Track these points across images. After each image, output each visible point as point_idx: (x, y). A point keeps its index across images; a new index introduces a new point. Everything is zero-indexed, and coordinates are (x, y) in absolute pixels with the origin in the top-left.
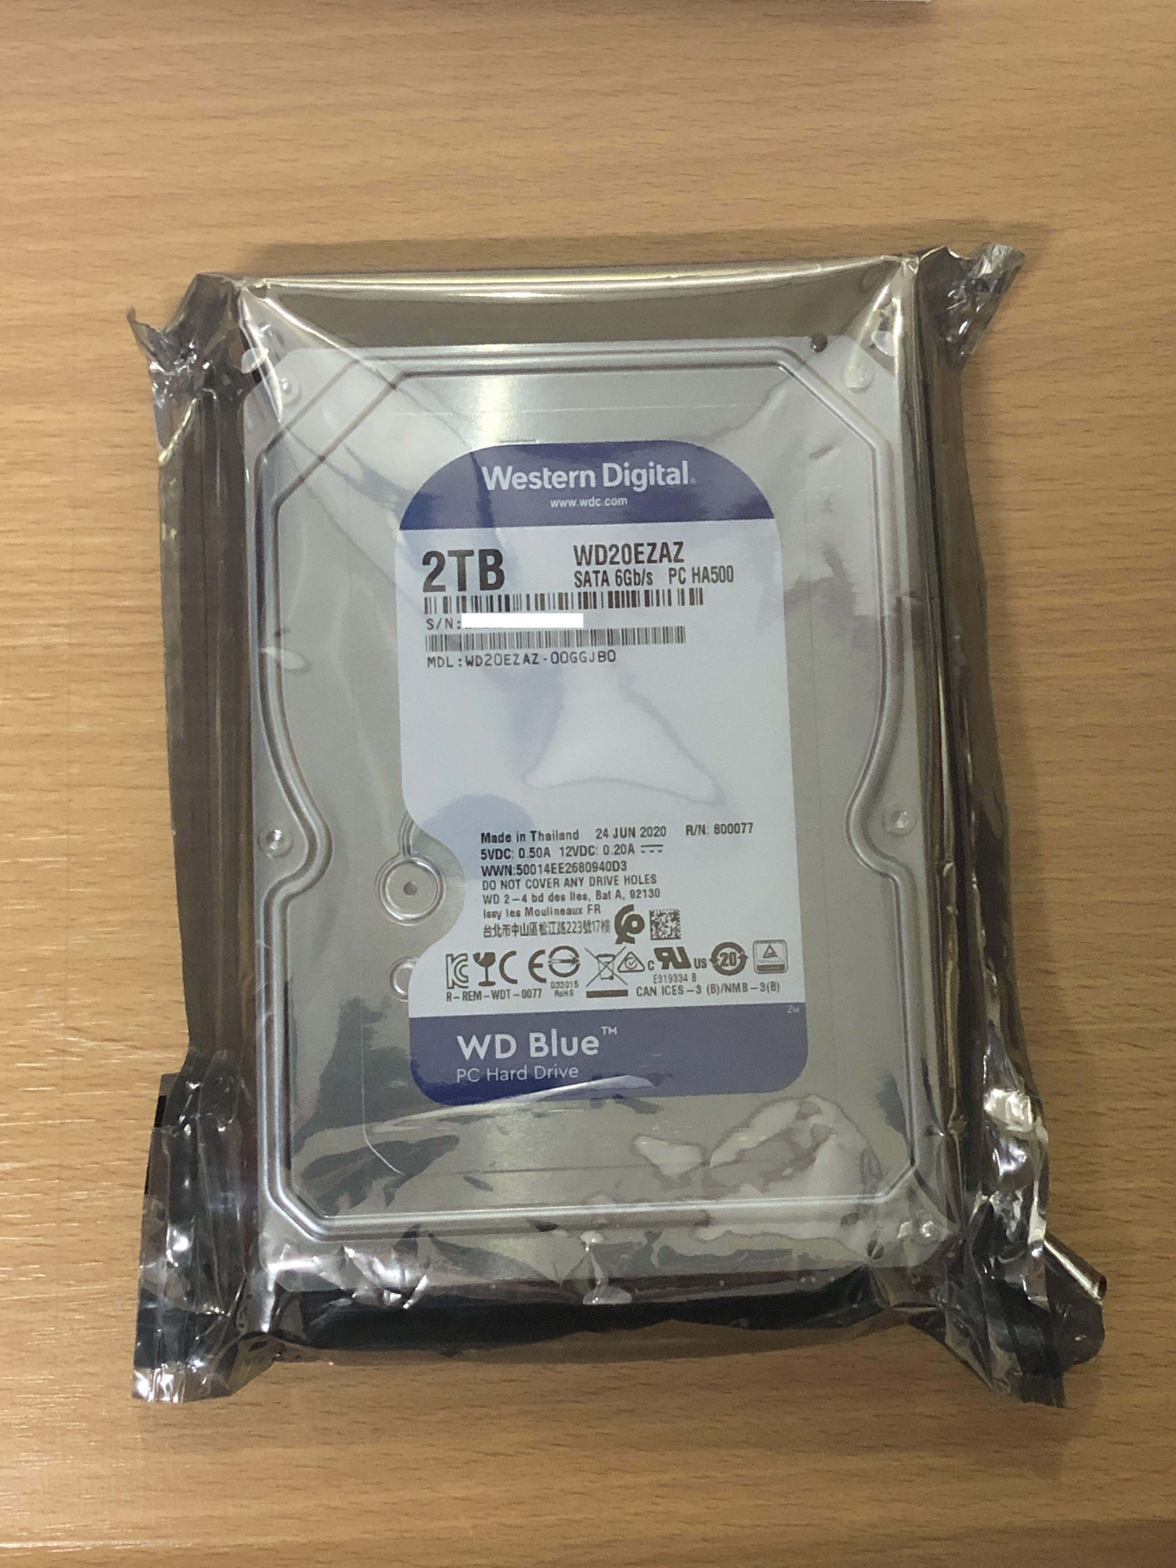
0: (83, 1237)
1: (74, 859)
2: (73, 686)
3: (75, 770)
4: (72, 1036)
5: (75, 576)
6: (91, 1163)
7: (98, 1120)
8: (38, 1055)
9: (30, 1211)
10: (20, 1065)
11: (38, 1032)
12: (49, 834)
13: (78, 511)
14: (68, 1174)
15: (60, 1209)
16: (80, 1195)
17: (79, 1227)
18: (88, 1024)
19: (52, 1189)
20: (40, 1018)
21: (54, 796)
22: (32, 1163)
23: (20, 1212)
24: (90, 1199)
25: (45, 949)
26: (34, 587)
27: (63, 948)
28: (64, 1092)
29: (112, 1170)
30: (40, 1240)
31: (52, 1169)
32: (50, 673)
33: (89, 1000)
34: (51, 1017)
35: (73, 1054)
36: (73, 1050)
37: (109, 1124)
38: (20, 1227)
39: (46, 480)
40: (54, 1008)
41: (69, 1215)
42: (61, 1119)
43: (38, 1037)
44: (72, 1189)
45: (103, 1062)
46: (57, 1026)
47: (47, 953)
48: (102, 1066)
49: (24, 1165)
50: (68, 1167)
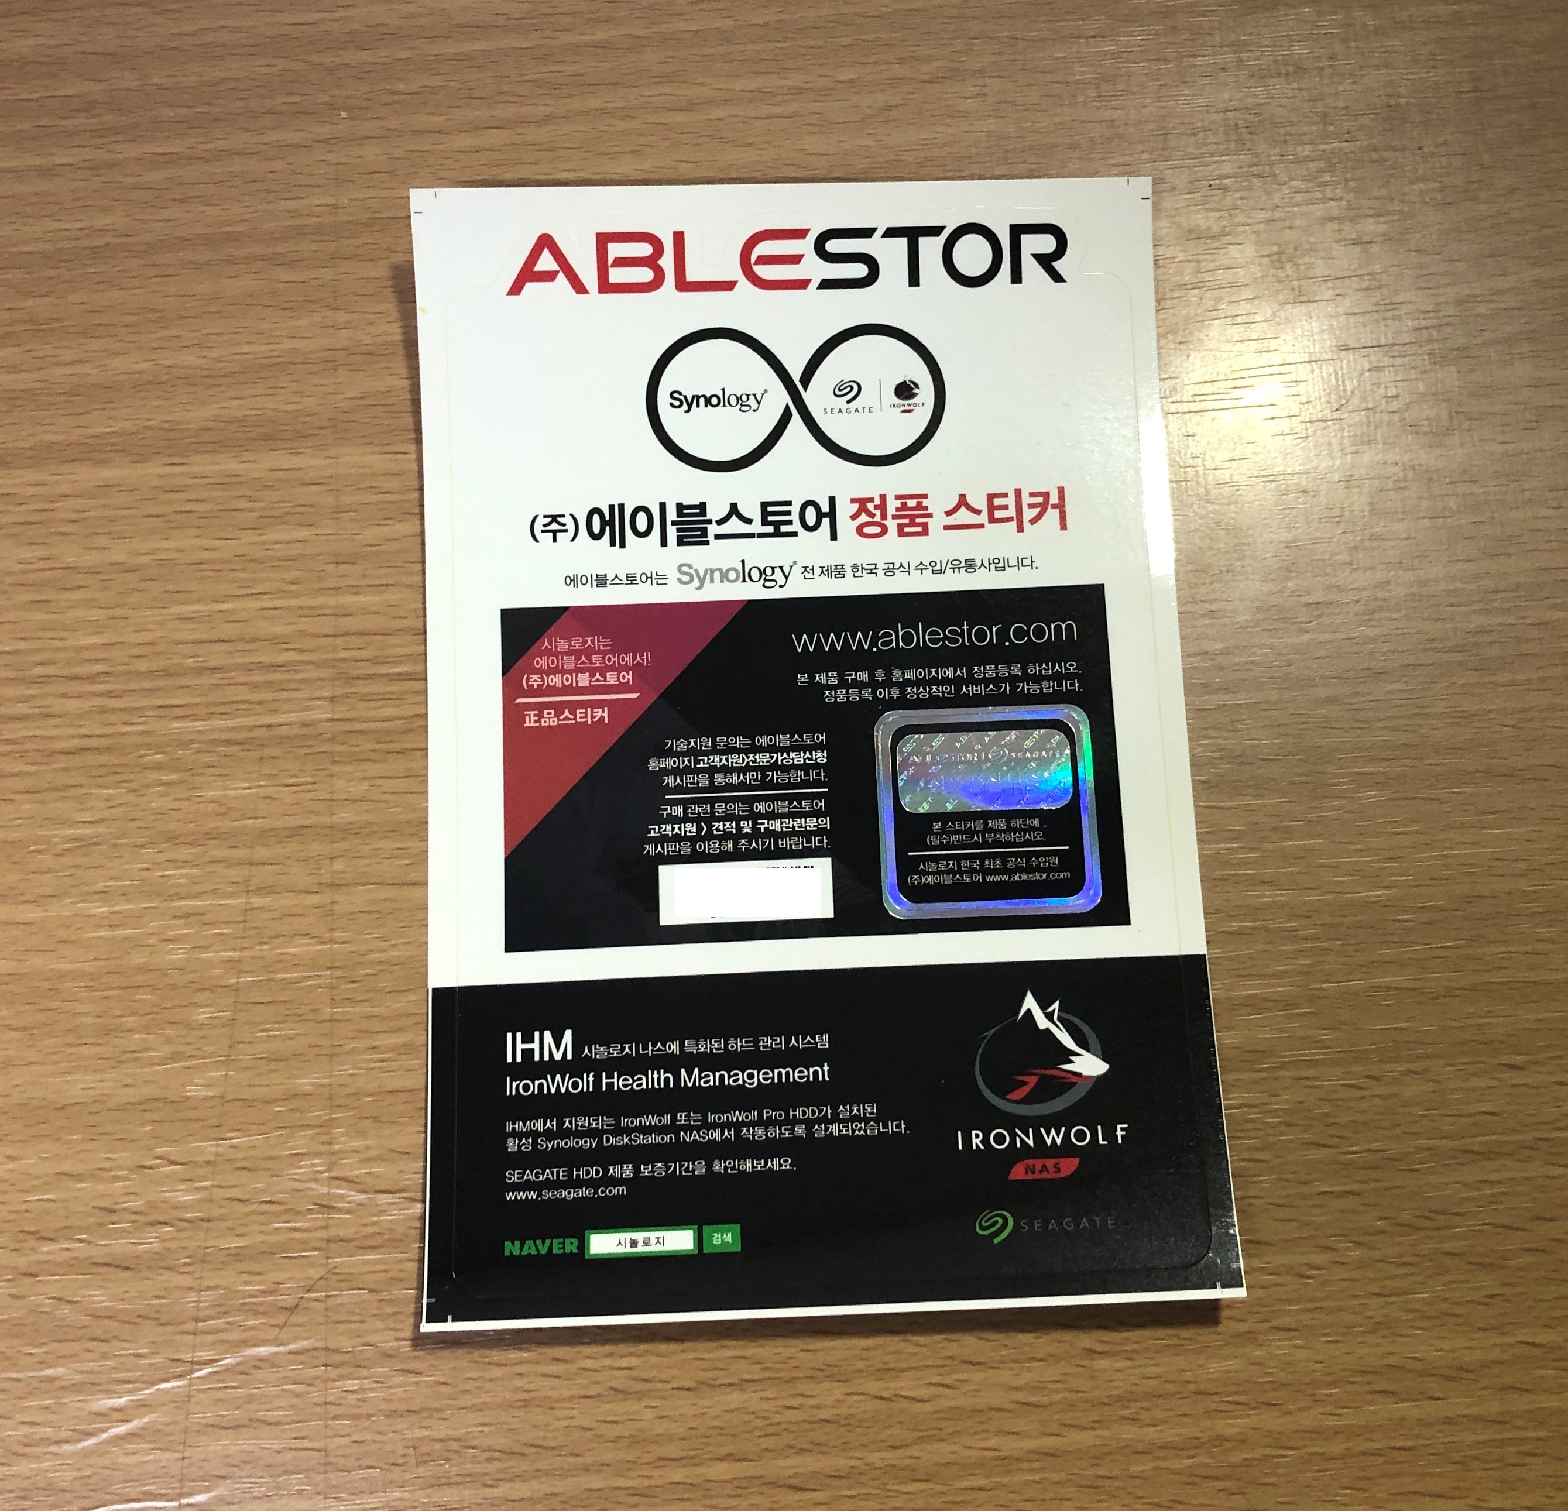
0: (355, 1438)
1: (339, 973)
2: (337, 769)
3: (338, 866)
4: (338, 1187)
5: (339, 641)
6: (364, 1345)
7: (371, 1291)
8: (299, 1213)
9: (292, 1407)
10: (278, 1225)
11: (297, 1185)
12: (310, 944)
13: (341, 567)
14: (337, 1358)
15: (326, 1403)
16: (352, 1385)
17: (350, 1426)
18: (357, 1172)
19: (317, 1378)
20: (301, 1168)
21: (314, 899)
22: (292, 1347)
23: (280, 1408)
24: (362, 1390)
25: (306, 1083)
26: (290, 656)
27: (326, 1081)
28: (328, 1258)
29: (389, 1352)
30: (306, 1444)
31: (315, 1353)
32: (309, 754)
33: (358, 1144)
34: (313, 1165)
35: (339, 1210)
36: (340, 1205)
37: (385, 1295)
38: (281, 1427)
39: (303, 533)
40: (318, 1154)
41: (340, 1411)
42: (326, 1291)
43: (299, 1191)
44: (340, 1378)
45: (375, 1219)
46: (320, 1176)
47: (309, 1088)
48: (374, 1224)
49: (281, 1349)
50: (337, 1351)
